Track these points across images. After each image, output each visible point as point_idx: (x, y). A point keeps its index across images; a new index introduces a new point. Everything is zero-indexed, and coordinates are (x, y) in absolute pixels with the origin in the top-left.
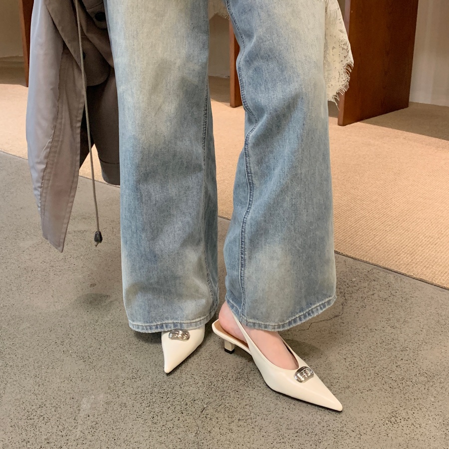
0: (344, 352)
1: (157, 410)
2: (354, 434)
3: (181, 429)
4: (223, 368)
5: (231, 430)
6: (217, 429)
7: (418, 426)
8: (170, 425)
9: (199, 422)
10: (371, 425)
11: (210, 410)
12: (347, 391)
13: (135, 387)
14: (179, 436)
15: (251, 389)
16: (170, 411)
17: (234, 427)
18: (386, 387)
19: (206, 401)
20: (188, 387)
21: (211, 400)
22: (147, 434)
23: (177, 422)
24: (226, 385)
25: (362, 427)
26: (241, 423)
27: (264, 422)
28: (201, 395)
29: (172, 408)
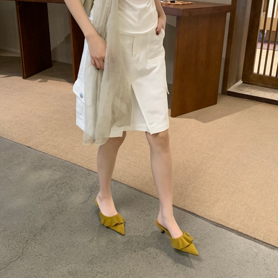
0: (83, 216)
1: (11, 242)
2: (76, 246)
3: (17, 248)
4: (38, 225)
5: (35, 248)
6: (30, 248)
7: (99, 243)
8: (14, 247)
9: (24, 246)
10: (83, 243)
11: (29, 241)
12: (79, 231)
13: (4, 234)
14: (17, 251)
15: (46, 232)
16: (15, 242)
17: (36, 246)
18: (94, 229)
19: (29, 238)
20: (23, 233)
21: (30, 237)
22: (5, 251)
23: (17, 246)
24: (37, 231)
25: (80, 244)
26: (39, 245)
27: (47, 244)
28: (27, 236)
29: (16, 241)
